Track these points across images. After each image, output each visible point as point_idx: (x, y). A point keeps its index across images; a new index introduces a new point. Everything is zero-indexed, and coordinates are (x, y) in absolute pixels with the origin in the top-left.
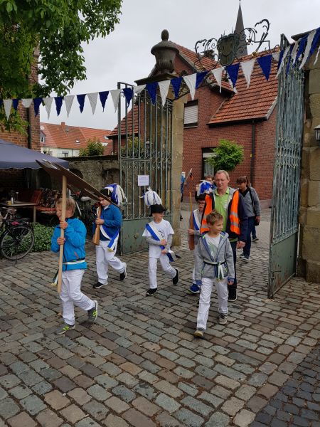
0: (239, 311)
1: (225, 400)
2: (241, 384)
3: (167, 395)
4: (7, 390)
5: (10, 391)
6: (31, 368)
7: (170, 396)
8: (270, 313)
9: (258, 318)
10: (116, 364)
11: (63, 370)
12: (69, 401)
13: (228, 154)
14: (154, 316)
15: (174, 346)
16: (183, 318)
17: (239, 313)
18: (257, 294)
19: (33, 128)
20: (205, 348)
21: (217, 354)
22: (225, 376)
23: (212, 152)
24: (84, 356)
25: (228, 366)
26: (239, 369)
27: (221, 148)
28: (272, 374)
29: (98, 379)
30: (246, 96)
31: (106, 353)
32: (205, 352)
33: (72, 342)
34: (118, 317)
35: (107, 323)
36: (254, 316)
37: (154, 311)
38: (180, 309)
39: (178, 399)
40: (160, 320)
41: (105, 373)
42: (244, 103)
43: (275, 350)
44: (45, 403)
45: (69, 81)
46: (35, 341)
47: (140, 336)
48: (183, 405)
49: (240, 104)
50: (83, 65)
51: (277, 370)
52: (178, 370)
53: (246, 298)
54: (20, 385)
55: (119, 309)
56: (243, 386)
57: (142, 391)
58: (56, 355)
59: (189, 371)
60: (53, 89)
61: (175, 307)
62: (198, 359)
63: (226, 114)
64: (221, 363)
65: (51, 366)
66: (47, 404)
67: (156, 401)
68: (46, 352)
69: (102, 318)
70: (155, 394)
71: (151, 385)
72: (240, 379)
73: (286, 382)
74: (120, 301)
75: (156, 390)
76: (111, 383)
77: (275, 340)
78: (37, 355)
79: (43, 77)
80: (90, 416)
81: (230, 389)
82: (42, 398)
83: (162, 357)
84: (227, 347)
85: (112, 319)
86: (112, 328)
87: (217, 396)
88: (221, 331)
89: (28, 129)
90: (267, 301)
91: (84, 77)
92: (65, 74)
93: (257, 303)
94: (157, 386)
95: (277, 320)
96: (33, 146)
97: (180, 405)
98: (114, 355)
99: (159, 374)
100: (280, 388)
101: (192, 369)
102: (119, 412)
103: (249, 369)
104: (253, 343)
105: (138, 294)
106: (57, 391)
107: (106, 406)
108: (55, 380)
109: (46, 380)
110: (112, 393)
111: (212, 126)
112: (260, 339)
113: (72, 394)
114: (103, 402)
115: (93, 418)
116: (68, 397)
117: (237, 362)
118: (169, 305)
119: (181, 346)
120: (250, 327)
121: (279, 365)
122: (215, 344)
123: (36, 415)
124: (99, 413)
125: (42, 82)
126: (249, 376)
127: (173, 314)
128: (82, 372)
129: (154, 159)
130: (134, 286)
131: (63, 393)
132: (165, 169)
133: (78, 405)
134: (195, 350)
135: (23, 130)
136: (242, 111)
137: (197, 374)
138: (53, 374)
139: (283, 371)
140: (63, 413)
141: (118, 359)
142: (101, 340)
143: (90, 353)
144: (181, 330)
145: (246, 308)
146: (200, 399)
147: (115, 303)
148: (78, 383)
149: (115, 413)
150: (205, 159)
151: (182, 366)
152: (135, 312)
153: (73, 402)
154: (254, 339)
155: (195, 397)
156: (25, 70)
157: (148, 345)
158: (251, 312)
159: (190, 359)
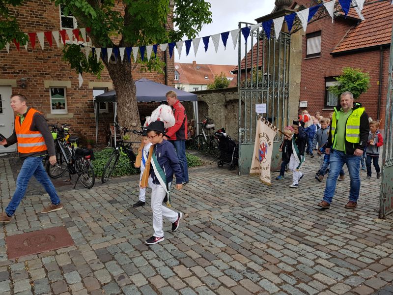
0: (347, 226)
1: (320, 292)
2: (338, 282)
3: (270, 281)
4: (148, 260)
5: (150, 261)
6: (165, 249)
7: (272, 282)
8: (379, 230)
9: (365, 234)
10: (229, 254)
11: (187, 253)
12: (191, 273)
13: (353, 82)
14: (264, 224)
15: (280, 247)
16: (292, 228)
17: (346, 228)
18: (368, 214)
19: (169, 67)
20: (308, 252)
21: (319, 257)
22: (323, 274)
23: (336, 80)
24: (204, 245)
25: (327, 268)
26: (338, 271)
27: (345, 76)
28: (369, 278)
29: (214, 262)
30: (374, 22)
31: (222, 245)
32: (308, 255)
33: (195, 235)
34: (233, 221)
35: (224, 225)
36: (361, 232)
37: (265, 220)
38: (289, 221)
39: (278, 285)
40: (270, 227)
41: (219, 259)
42: (372, 30)
43: (377, 261)
44: (174, 272)
45: (198, 25)
46: (167, 231)
47: (251, 237)
48: (282, 290)
49: (367, 31)
50: (209, 11)
51: (376, 276)
52: (281, 265)
53: (355, 217)
54: (156, 258)
55: (234, 216)
56: (339, 283)
57: (249, 275)
58: (183, 243)
59: (290, 267)
60: (184, 34)
61: (284, 219)
62: (301, 259)
63: (352, 42)
64: (321, 264)
65: (179, 249)
66: (175, 273)
67: (260, 283)
68: (176, 239)
69: (220, 221)
70: (259, 279)
71: (257, 272)
72: (337, 278)
73: (383, 287)
74: (236, 210)
75: (260, 276)
76: (224, 266)
77: (379, 253)
78: (169, 241)
79: (177, 24)
80: (206, 285)
81: (327, 284)
82: (172, 269)
83: (268, 254)
84: (329, 253)
85: (228, 222)
86: (227, 229)
87: (313, 288)
88: (326, 241)
89: (165, 69)
90: (378, 220)
91: (210, 20)
92: (194, 20)
93: (366, 222)
94: (262, 273)
95: (385, 237)
96: (169, 83)
97: (279, 289)
98: (228, 248)
99: (264, 265)
100: (375, 290)
101: (294, 266)
102: (229, 286)
103: (347, 272)
104: (355, 252)
105: (252, 206)
106: (183, 266)
107: (219, 281)
108: (181, 258)
109: (175, 258)
110: (224, 273)
111: (336, 55)
112: (363, 250)
113: (194, 269)
114: (217, 278)
115: (208, 287)
116: (191, 271)
117: (337, 265)
118: (279, 216)
119: (286, 248)
120: (355, 240)
121: (378, 273)
122: (318, 250)
123: (167, 278)
124: (213, 284)
125: (176, 28)
126: (346, 277)
127: (282, 223)
128: (202, 256)
129: (271, 89)
130: (248, 200)
131: (187, 267)
132: (282, 98)
133: (198, 277)
134: (299, 253)
135: (161, 69)
136: (369, 38)
137: (298, 270)
138: (180, 255)
139: (381, 278)
140: (187, 280)
141: (231, 251)
142: (218, 237)
143: (209, 244)
144: (288, 237)
145: (355, 224)
146: (298, 288)
147: (231, 211)
148: (199, 263)
149: (225, 286)
150: (327, 87)
151: (285, 263)
152: (248, 218)
153: (194, 274)
154: (358, 250)
155: (294, 286)
156: (162, 20)
157: (256, 244)
158: (359, 229)
159: (294, 258)
